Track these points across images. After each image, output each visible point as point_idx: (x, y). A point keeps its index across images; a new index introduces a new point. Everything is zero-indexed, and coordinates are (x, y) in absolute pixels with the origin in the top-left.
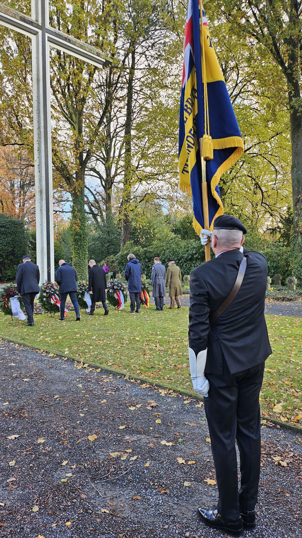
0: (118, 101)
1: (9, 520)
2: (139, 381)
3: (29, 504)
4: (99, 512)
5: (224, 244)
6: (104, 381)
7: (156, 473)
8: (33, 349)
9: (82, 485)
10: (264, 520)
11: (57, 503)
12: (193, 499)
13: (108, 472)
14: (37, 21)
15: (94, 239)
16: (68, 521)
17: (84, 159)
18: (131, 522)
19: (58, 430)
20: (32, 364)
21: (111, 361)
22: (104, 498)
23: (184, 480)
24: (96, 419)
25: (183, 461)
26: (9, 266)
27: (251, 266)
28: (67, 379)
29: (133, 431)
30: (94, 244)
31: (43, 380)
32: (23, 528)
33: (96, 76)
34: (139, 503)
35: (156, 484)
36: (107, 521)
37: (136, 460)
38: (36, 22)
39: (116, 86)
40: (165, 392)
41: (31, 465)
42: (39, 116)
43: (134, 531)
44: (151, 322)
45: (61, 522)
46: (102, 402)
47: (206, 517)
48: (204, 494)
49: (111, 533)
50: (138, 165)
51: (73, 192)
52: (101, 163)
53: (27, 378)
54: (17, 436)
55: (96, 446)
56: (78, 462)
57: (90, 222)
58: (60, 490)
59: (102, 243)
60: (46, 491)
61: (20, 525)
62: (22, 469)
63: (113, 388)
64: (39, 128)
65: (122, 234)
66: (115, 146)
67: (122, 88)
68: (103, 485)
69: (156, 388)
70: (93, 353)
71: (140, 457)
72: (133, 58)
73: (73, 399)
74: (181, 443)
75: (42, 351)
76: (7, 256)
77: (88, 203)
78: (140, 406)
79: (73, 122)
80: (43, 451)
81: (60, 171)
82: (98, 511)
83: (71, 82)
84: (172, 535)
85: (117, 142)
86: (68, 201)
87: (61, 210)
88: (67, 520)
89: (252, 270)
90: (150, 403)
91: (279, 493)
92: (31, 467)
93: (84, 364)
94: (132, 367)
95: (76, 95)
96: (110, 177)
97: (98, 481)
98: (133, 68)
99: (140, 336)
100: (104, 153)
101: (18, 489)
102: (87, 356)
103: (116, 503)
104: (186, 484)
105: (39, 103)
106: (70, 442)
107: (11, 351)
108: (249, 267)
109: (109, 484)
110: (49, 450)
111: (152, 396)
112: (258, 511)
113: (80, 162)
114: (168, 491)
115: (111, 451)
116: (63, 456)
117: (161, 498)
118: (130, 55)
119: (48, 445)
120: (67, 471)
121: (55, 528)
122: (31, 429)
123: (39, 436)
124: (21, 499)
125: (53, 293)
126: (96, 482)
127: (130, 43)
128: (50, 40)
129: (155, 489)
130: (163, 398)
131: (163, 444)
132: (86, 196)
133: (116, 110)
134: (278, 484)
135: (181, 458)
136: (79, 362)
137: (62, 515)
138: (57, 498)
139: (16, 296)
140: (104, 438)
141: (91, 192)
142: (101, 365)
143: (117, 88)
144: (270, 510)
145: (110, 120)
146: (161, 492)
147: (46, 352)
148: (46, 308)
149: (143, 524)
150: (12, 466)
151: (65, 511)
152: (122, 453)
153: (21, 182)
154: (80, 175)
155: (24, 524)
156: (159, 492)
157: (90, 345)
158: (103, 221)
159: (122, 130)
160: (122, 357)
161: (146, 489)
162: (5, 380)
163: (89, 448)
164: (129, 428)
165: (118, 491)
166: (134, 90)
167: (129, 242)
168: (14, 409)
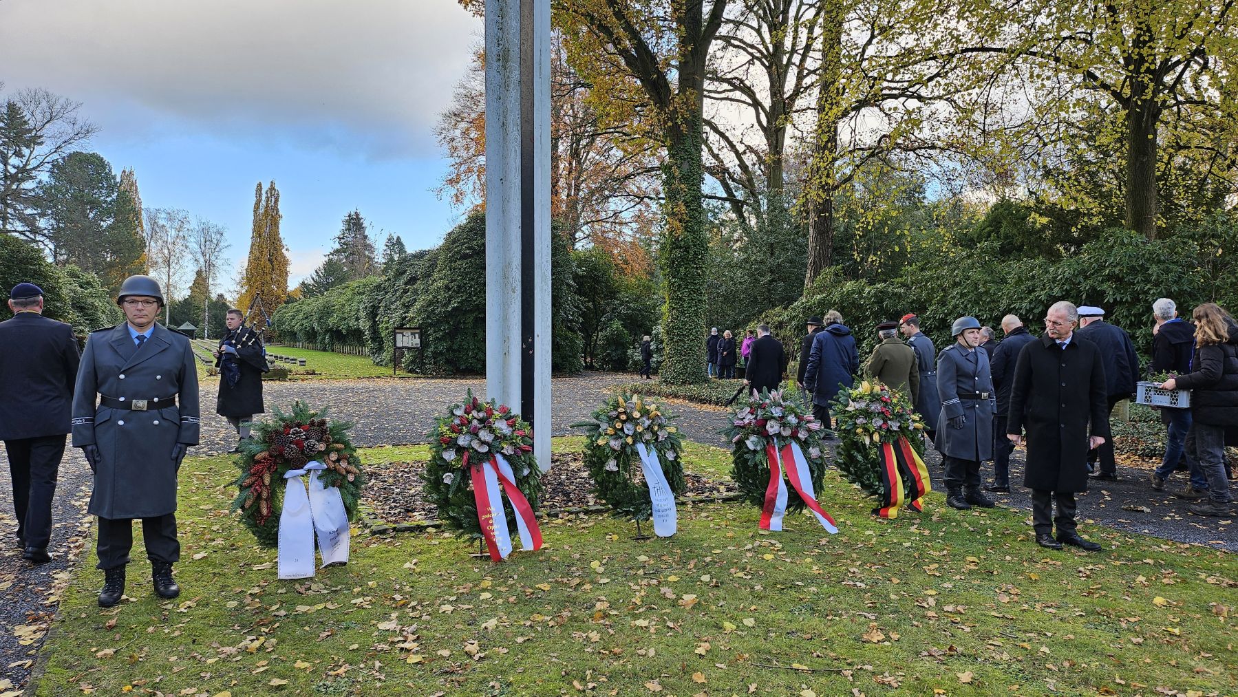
51: (670, 124)
52: (761, 66)
59: (750, 275)
65: (809, 250)
66: (796, 20)
77: (721, 172)
85: (804, 8)
96: (782, 100)
100: (767, 37)
125: (485, 449)
139: (312, 465)
167: (826, 271)
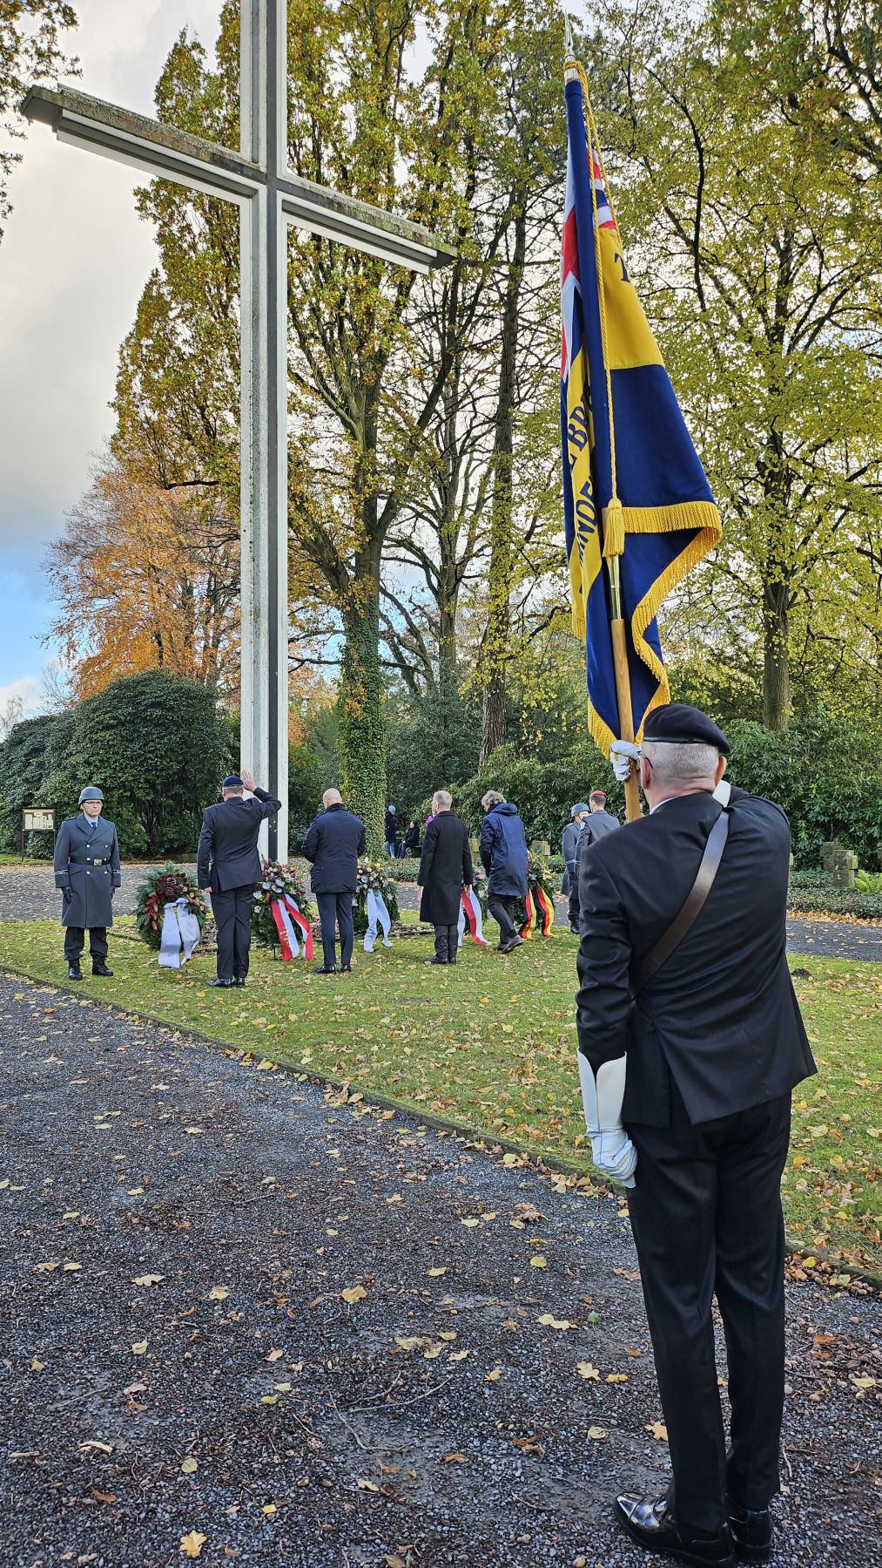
0: (476, 355)
1: (120, 1489)
2: (497, 1149)
3: (174, 1453)
4: (352, 1488)
5: (668, 780)
6: (401, 1142)
7: (514, 1398)
8: (220, 1046)
9: (314, 1416)
10: (797, 1542)
11: (246, 1456)
12: (608, 1474)
13: (387, 1388)
14: (255, 161)
15: (404, 739)
16: (269, 1502)
17: (379, 515)
18: (434, 1520)
19: (265, 1269)
20: (211, 1088)
21: (426, 1088)
22: (368, 1452)
23: (590, 1424)
24: (369, 1244)
25: (595, 1374)
26: (171, 813)
27: (739, 837)
28: (301, 1133)
29: (465, 1283)
30: (404, 753)
31: (236, 1132)
32: (153, 1511)
33: (415, 291)
34: (460, 1472)
35: (511, 1426)
36: (370, 1511)
37: (464, 1361)
38: (252, 165)
39: (472, 314)
40: (568, 1183)
41: (187, 1355)
42: (256, 413)
43: (439, 1541)
44: (551, 983)
45: (250, 1504)
46: (389, 1201)
47: (635, 1520)
48: (642, 1463)
49: (378, 1541)
50: (533, 526)
51: (348, 608)
52: (427, 524)
53: (195, 1125)
54: (158, 1278)
55: (362, 1318)
56: (309, 1356)
57: (394, 690)
58: (255, 1424)
59: (424, 749)
60: (219, 1424)
61: (148, 1504)
62: (163, 1363)
63: (422, 1164)
64: (256, 443)
65: (484, 723)
66: (467, 476)
67: (487, 317)
68: (368, 1420)
69: (544, 1169)
70: (379, 1065)
71: (475, 1353)
72: (521, 235)
73: (311, 1189)
74: (596, 1324)
75: (241, 1053)
76: (167, 786)
77: (390, 635)
78: (492, 1216)
79: (352, 417)
80: (222, 1321)
81: (313, 553)
82: (349, 1483)
83: (348, 310)
84: (537, 1559)
85: (474, 464)
86: (331, 630)
87: (315, 657)
88: (266, 1501)
89: (739, 847)
90: (522, 1211)
91: (854, 1476)
92: (188, 1359)
93: (349, 1096)
94: (483, 1107)
95: (361, 346)
96: (453, 563)
97: (357, 1409)
98: (519, 262)
99: (517, 1021)
100: (437, 496)
101: (151, 1413)
102: (359, 1073)
103: (399, 1468)
104: (594, 1432)
105: (256, 377)
106: (293, 1302)
107: (160, 1050)
108: (732, 839)
109: (385, 1420)
110: (238, 1319)
111: (528, 1190)
112: (784, 1518)
113: (367, 525)
114: (541, 1448)
115: (400, 1332)
116: (273, 1336)
117: (519, 1465)
118: (513, 225)
119: (235, 1305)
120: (279, 1378)
121: (235, 1516)
122: (196, 1261)
123: (215, 1281)
124: (155, 1438)
125: (280, 891)
126: (351, 1410)
127: (512, 194)
128: (290, 209)
129: (506, 1439)
130: (559, 1198)
131: (545, 1323)
132: (384, 617)
133: (469, 379)
134: (855, 1451)
135: (590, 1365)
136: (337, 1088)
137: (254, 1486)
138: (245, 1442)
139: (180, 900)
140: (384, 1298)
141: (400, 606)
142: (398, 1100)
143: (474, 319)
144: (819, 1516)
145: (453, 407)
146: (524, 1449)
147: (252, 1056)
148: (260, 934)
149: (465, 1527)
150: (138, 1355)
151: (264, 1476)
152: (429, 1340)
153: (209, 581)
154: (368, 562)
155: (158, 1502)
156: (516, 1447)
157: (373, 1041)
158: (431, 685)
159: (489, 431)
160: (457, 1080)
161: (483, 1439)
162: (138, 1128)
163: (343, 1322)
164: (455, 1274)
165: (407, 1437)
166: (520, 322)
167: (500, 748)
168: (155, 1207)
